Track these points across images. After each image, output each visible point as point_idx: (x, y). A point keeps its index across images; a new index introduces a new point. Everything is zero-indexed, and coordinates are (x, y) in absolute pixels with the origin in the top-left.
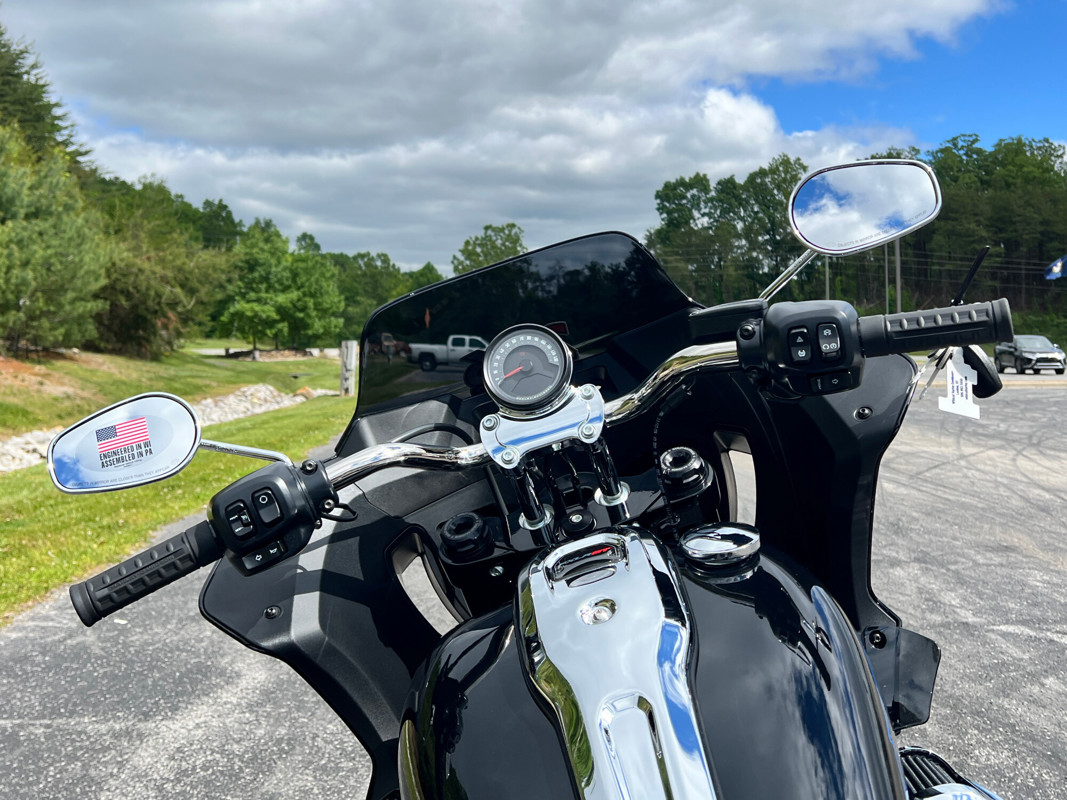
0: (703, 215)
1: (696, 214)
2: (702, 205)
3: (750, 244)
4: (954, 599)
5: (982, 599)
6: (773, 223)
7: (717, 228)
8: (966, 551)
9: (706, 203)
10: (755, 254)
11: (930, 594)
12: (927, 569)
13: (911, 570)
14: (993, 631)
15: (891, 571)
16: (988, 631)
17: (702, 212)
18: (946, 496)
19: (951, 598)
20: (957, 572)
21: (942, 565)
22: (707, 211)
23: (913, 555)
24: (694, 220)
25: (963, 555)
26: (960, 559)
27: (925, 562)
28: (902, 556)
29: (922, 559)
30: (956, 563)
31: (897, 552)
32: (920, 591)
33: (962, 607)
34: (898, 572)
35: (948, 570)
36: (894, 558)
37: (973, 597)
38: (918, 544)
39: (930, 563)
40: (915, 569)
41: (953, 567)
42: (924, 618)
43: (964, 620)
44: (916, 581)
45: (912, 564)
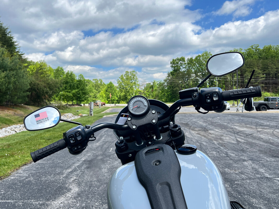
0: (183, 68)
1: (181, 68)
2: (183, 65)
3: (196, 75)
4: (263, 171)
5: (271, 171)
6: (202, 70)
7: (187, 71)
8: (264, 157)
9: (184, 64)
10: (197, 78)
11: (256, 169)
12: (254, 162)
13: (249, 162)
14: (275, 180)
15: (243, 163)
16: (274, 180)
17: (183, 67)
18: (256, 142)
19: (262, 170)
20: (262, 163)
21: (257, 161)
22: (184, 66)
23: (249, 158)
24: (181, 69)
25: (263, 158)
26: (262, 159)
27: (253, 160)
28: (246, 159)
29: (252, 159)
30: (261, 160)
31: (244, 158)
32: (253, 168)
33: (265, 173)
34: (245, 163)
35: (260, 162)
36: (244, 159)
37: (268, 170)
38: (250, 155)
39: (254, 161)
40: (250, 162)
41: (261, 162)
42: (255, 176)
43: (267, 176)
44: (251, 165)
45: (249, 161)
